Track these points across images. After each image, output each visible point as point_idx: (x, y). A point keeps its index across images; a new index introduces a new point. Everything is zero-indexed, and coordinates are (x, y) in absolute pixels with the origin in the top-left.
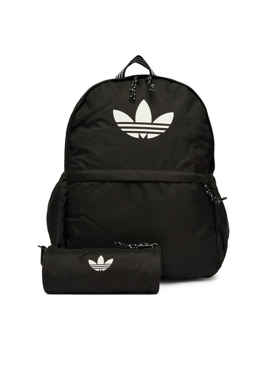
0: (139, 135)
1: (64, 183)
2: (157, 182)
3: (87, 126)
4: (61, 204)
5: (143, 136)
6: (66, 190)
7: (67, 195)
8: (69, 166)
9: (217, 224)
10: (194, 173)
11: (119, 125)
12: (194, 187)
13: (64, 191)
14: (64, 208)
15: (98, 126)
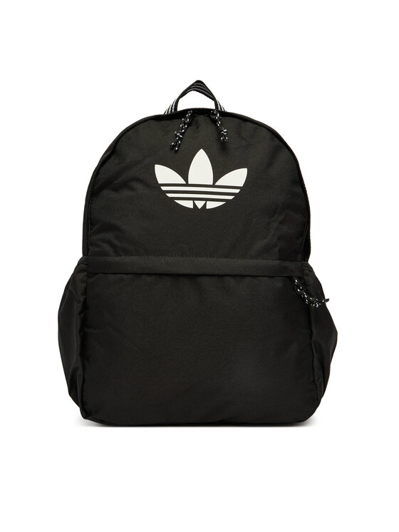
0: (194, 204)
1: (82, 275)
2: (220, 276)
3: (116, 190)
4: (77, 307)
5: (200, 204)
6: (84, 285)
7: (85, 292)
8: (88, 249)
9: (313, 339)
10: (278, 261)
11: (164, 188)
12: (278, 284)
13: (81, 287)
14: (80, 313)
15: (132, 189)
